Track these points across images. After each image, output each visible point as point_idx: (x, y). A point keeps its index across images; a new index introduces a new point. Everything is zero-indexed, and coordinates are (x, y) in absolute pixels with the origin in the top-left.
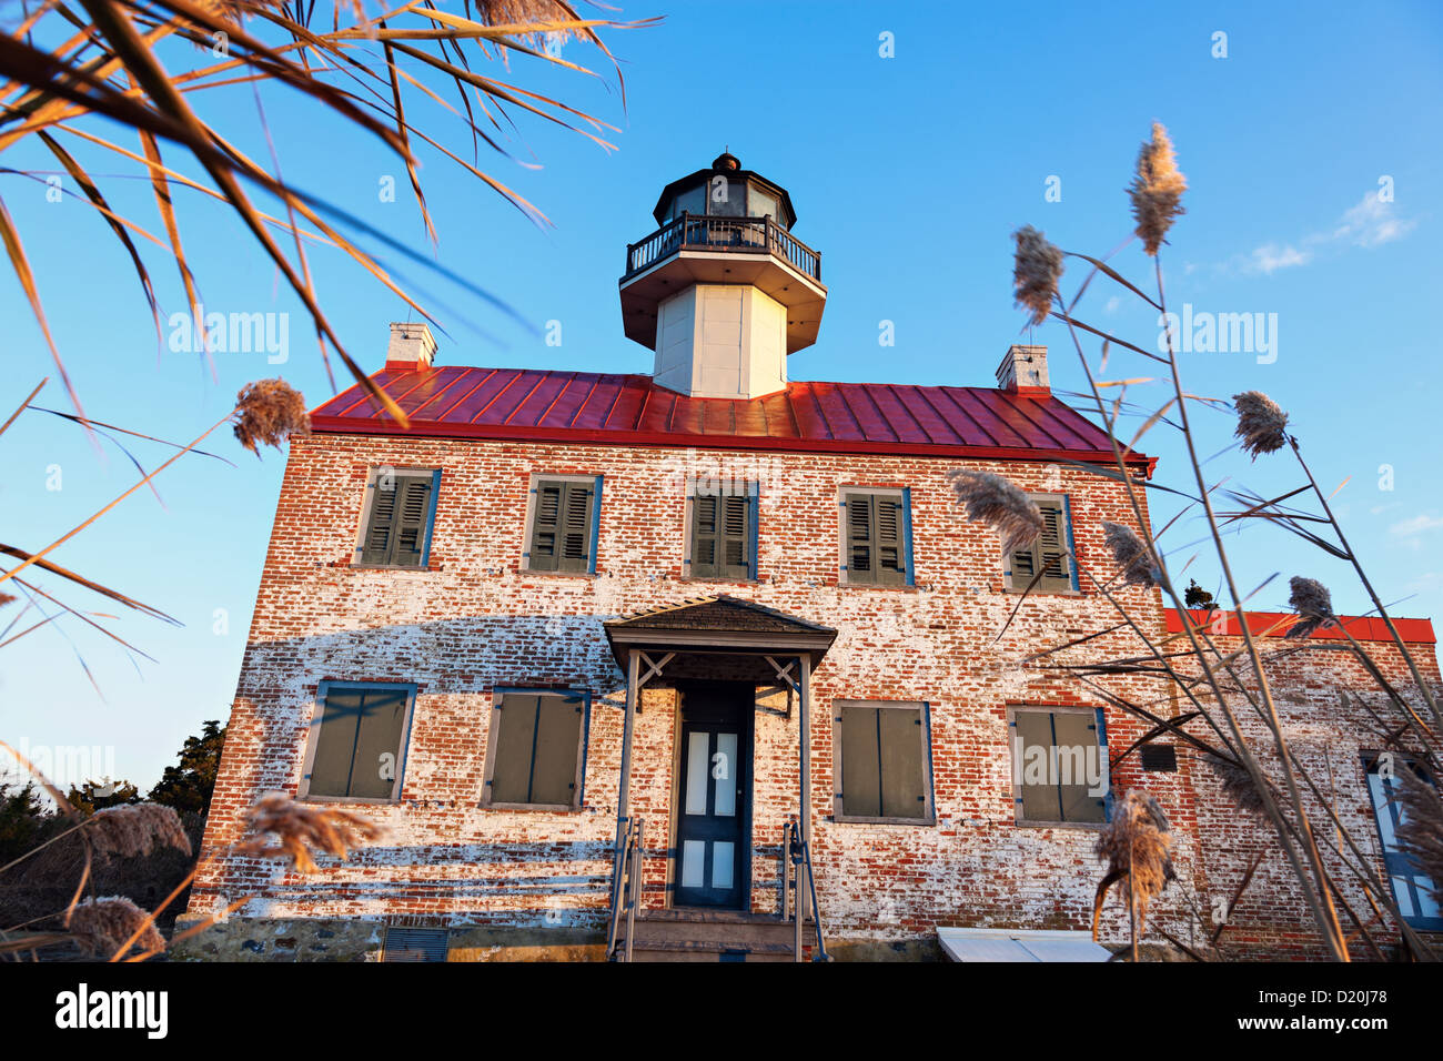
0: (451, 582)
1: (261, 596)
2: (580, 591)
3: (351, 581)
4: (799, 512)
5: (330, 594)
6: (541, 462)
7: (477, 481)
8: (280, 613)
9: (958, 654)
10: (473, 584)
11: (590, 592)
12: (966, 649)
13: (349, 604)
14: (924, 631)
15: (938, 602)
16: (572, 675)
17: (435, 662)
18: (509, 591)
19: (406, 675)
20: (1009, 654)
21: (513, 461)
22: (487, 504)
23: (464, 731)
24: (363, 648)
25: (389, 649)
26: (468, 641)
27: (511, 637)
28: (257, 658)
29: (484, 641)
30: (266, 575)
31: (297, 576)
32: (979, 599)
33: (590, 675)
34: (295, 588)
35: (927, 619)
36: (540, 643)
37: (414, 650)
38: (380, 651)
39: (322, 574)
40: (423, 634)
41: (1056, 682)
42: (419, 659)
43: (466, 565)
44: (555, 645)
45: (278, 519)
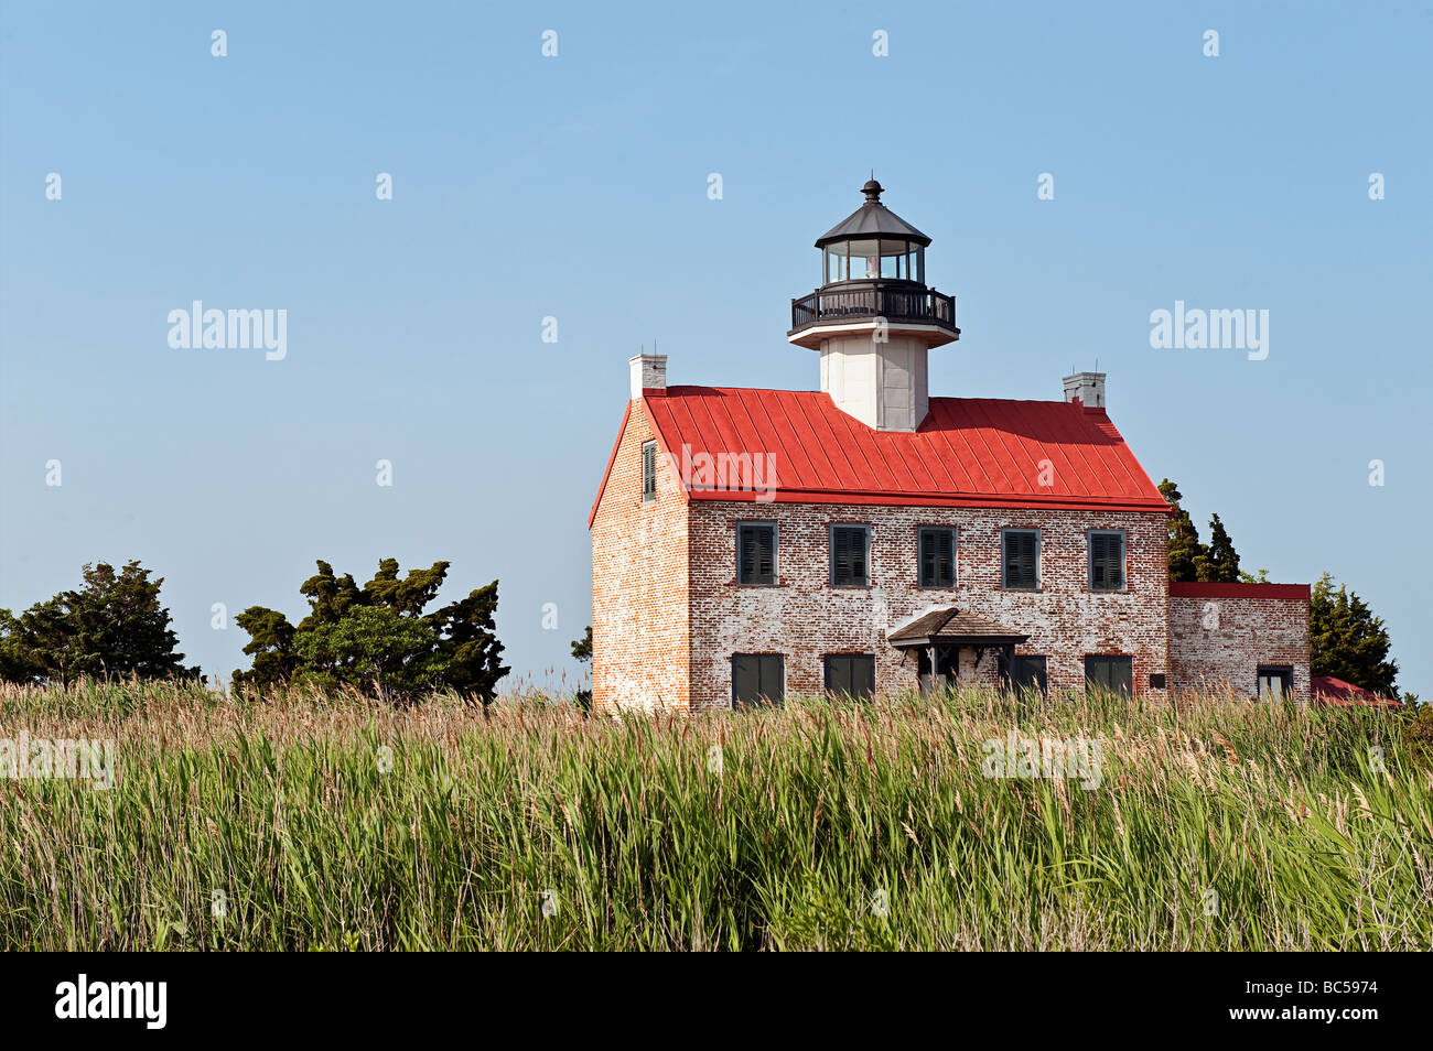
0: (793, 594)
1: (691, 606)
2: (864, 597)
3: (738, 594)
4: (980, 545)
5: (728, 603)
6: (835, 515)
7: (800, 529)
8: (703, 615)
9: (1063, 629)
10: (805, 594)
11: (869, 597)
12: (1067, 625)
13: (740, 609)
14: (1046, 616)
15: (1054, 598)
16: (865, 647)
17: (792, 642)
18: (825, 598)
19: (778, 649)
20: (1089, 627)
21: (819, 515)
22: (807, 544)
23: (811, 679)
24: (752, 634)
25: (766, 635)
26: (807, 628)
27: (830, 626)
28: (696, 642)
29: (816, 628)
30: (690, 593)
31: (707, 593)
32: (1075, 596)
33: (874, 646)
34: (708, 600)
35: (1048, 609)
36: (846, 629)
37: (779, 635)
38: (761, 636)
39: (722, 591)
40: (783, 626)
41: (1111, 642)
42: (783, 640)
43: (800, 583)
44: (854, 629)
45: (690, 557)
